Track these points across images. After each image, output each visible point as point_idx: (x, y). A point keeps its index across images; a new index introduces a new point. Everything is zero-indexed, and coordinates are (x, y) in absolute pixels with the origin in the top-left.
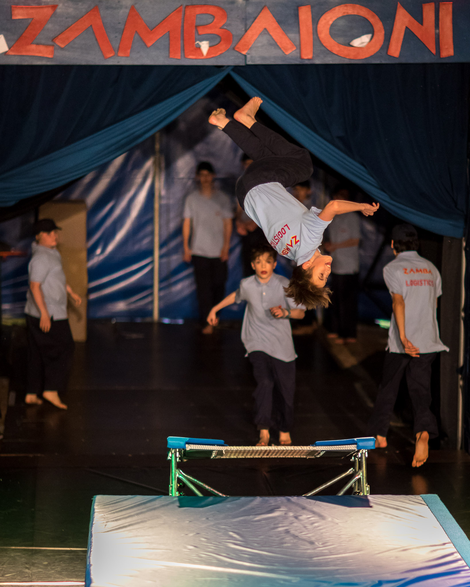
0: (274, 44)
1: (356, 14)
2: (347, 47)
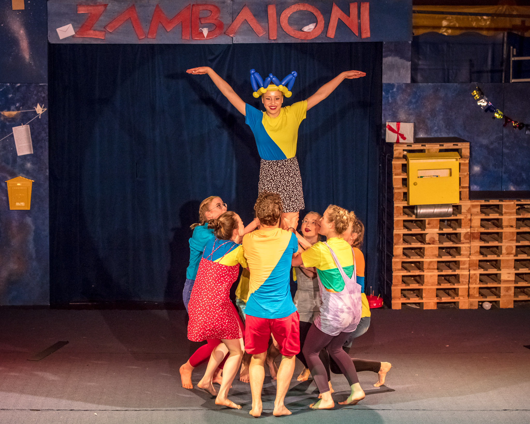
0: (252, 30)
1: (305, 9)
2: (300, 32)
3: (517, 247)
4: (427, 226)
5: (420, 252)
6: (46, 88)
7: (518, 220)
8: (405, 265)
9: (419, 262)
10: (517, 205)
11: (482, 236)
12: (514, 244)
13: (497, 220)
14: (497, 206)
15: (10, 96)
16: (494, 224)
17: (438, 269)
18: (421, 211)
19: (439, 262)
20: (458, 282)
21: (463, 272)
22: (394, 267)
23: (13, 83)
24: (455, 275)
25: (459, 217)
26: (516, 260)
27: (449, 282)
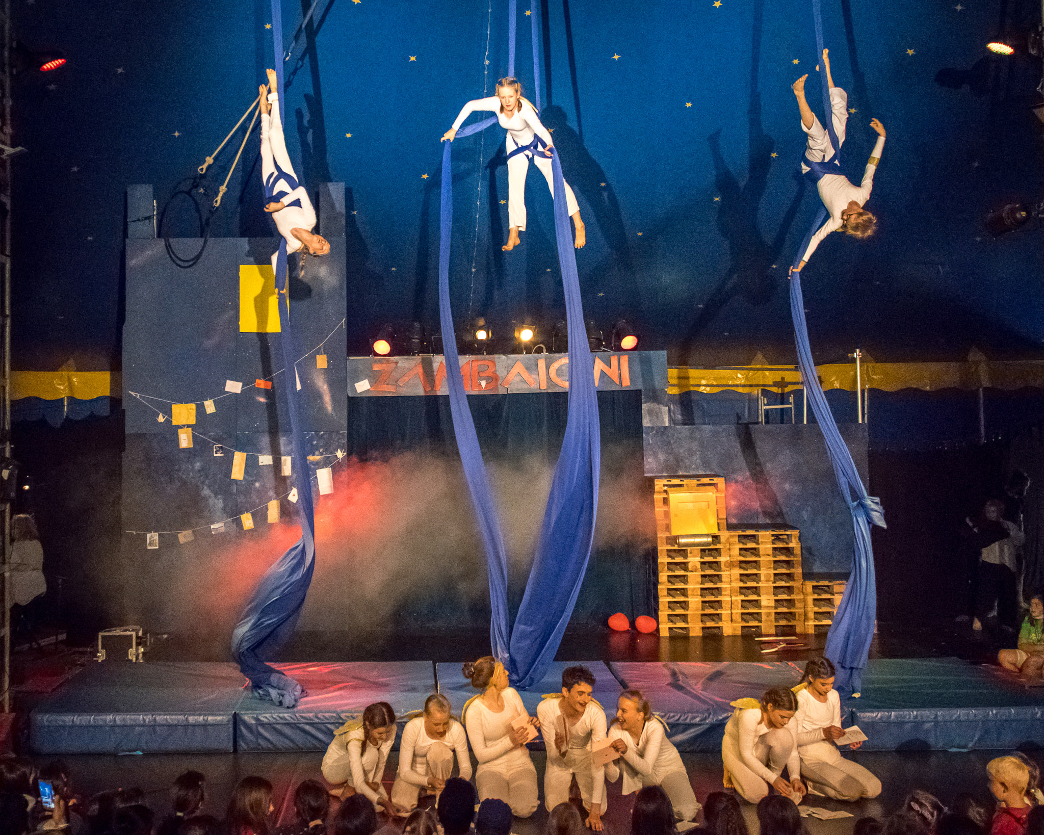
3: (775, 575)
4: (689, 555)
5: (684, 579)
6: (346, 435)
7: (775, 549)
8: (671, 592)
9: (683, 589)
10: (773, 535)
11: (743, 564)
12: (773, 572)
13: (755, 549)
14: (754, 536)
15: (315, 442)
16: (752, 553)
17: (701, 595)
18: (682, 541)
19: (702, 589)
20: (721, 607)
21: (725, 598)
22: (660, 593)
23: (317, 432)
24: (718, 601)
25: (718, 546)
26: (775, 588)
27: (712, 607)
